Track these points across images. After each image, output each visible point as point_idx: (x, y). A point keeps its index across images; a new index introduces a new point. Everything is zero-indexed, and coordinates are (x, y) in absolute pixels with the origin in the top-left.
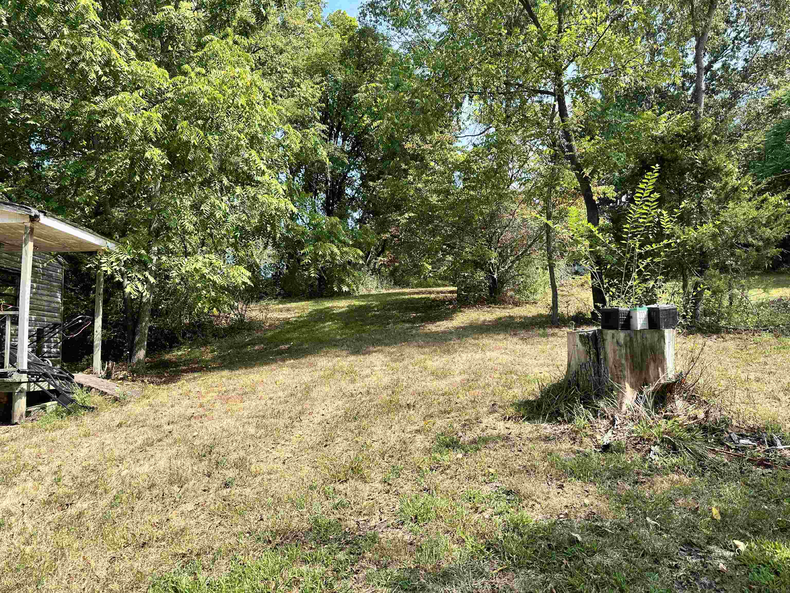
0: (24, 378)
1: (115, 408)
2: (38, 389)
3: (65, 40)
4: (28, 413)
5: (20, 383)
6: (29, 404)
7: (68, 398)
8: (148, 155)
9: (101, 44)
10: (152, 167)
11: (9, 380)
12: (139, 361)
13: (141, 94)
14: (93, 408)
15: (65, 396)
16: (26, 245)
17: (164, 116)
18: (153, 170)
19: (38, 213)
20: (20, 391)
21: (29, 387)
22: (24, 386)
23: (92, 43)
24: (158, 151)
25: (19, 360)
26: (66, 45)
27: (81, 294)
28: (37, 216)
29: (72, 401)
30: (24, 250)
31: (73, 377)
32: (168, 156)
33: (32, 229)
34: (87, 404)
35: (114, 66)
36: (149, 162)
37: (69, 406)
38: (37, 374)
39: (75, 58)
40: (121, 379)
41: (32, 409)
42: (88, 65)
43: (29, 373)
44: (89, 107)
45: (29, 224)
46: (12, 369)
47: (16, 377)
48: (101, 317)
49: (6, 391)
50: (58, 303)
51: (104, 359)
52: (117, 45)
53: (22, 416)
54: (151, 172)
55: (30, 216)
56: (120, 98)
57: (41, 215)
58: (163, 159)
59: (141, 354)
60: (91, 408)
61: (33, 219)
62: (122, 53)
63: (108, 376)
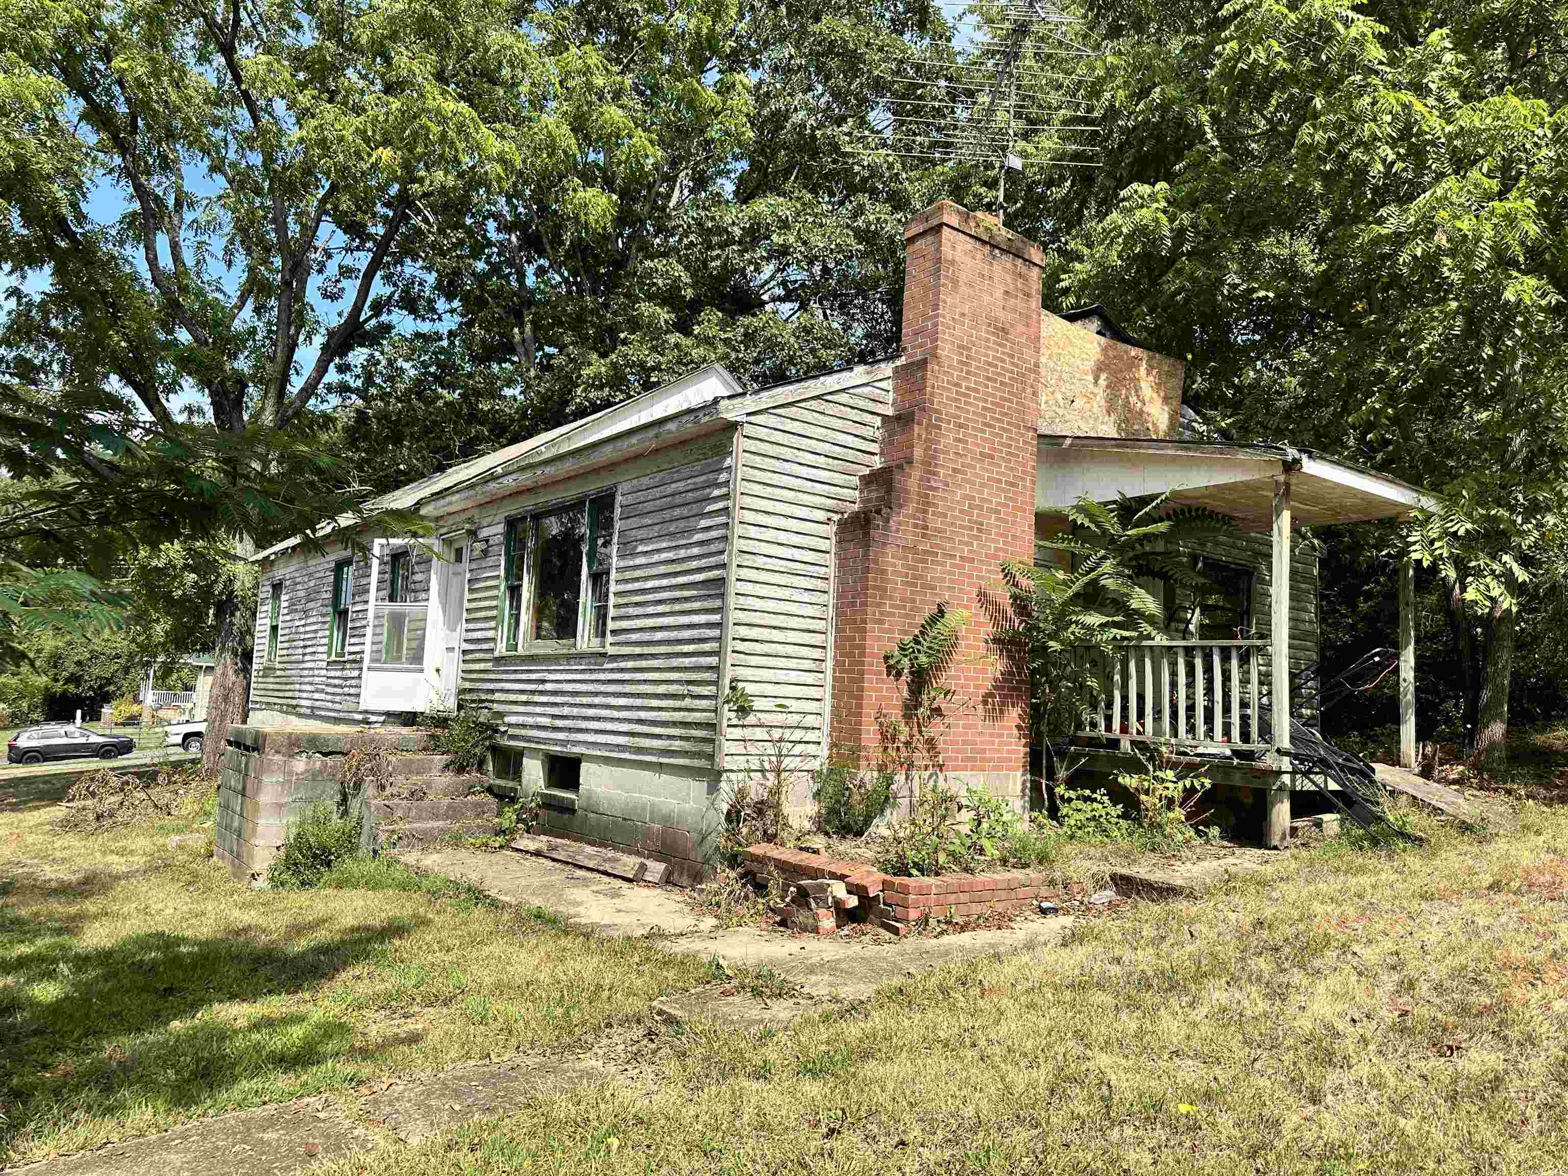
0: (1286, 764)
1: (1467, 845)
2: (1309, 787)
3: (1323, 119)
4: (1294, 831)
5: (1280, 773)
6: (1295, 813)
7: (1371, 812)
8: (1509, 295)
9: (1391, 99)
10: (1520, 319)
11: (1261, 765)
12: (1493, 745)
13: (1485, 170)
14: (1421, 839)
15: (1364, 807)
16: (1278, 516)
17: (1543, 201)
18: (1524, 326)
19: (1297, 456)
20: (1280, 789)
21: (1293, 781)
22: (1286, 779)
23: (1374, 103)
24: (1531, 282)
25: (1276, 731)
26: (1324, 127)
27: (1340, 604)
28: (1296, 461)
29: (1380, 819)
30: (1275, 527)
31: (1373, 771)
32: (1555, 286)
33: (1287, 485)
34: (1409, 829)
35: (1417, 135)
36: (1510, 311)
37: (1373, 828)
38: (1309, 758)
39: (1343, 147)
40: (1455, 782)
41: (1299, 823)
42: (1367, 151)
43: (1296, 757)
44: (1365, 234)
45: (1282, 478)
46: (1263, 746)
47: (1270, 761)
48: (1411, 648)
49: (1256, 784)
50: (1311, 622)
51: (1422, 735)
52: (1420, 90)
53: (1284, 834)
54: (1518, 332)
55: (1285, 462)
56: (1439, 192)
57: (1305, 458)
58: (1544, 296)
59: (1497, 730)
60: (1416, 839)
61: (1291, 467)
62: (1431, 101)
63: (1426, 772)
